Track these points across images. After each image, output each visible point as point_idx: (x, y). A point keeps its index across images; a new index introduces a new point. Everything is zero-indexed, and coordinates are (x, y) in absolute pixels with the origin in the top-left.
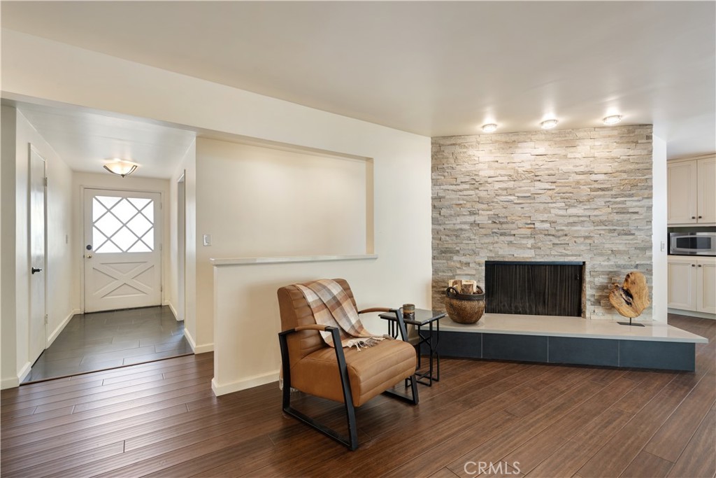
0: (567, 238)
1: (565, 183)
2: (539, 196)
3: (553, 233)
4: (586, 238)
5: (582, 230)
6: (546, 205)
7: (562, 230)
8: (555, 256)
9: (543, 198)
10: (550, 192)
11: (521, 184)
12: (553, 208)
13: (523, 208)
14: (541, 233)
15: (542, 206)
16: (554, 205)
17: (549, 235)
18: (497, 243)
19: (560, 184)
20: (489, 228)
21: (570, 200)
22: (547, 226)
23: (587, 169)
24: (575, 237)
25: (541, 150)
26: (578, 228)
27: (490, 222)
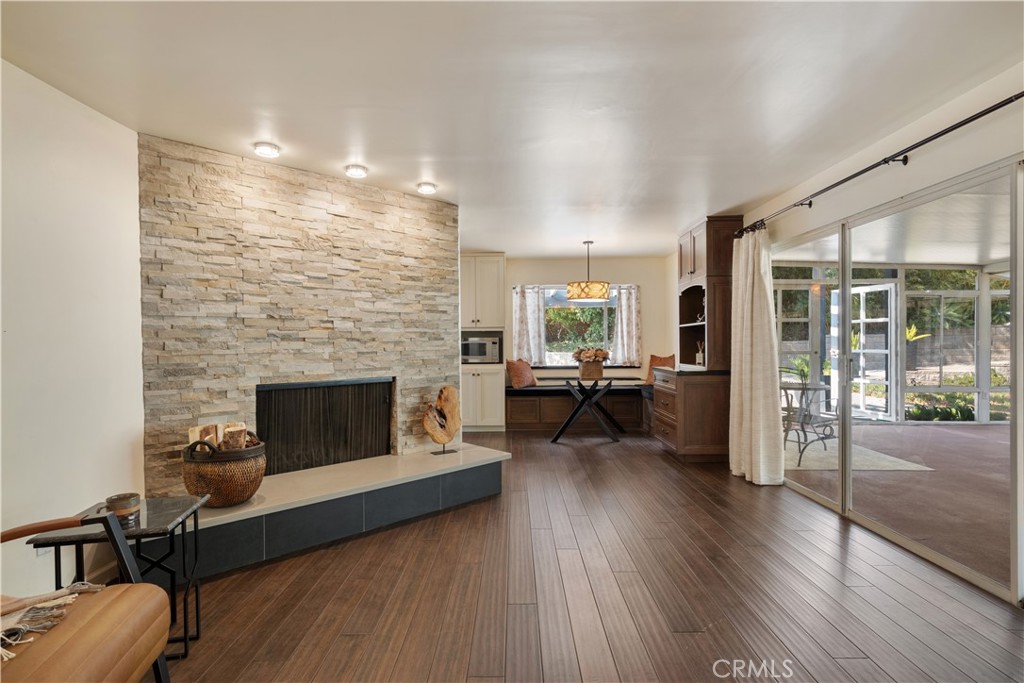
0: (375, 344)
1: (372, 263)
2: (339, 278)
3: (358, 336)
4: (397, 343)
5: (392, 332)
6: (348, 294)
7: (369, 332)
8: (360, 370)
9: (345, 283)
10: (353, 275)
11: (313, 256)
12: (357, 299)
13: (316, 295)
14: (342, 337)
15: (343, 295)
16: (358, 295)
17: (353, 339)
18: (276, 352)
19: (366, 265)
20: (262, 327)
21: (380, 291)
22: (349, 325)
23: (397, 249)
24: (384, 343)
25: (341, 209)
26: (387, 329)
27: (264, 316)
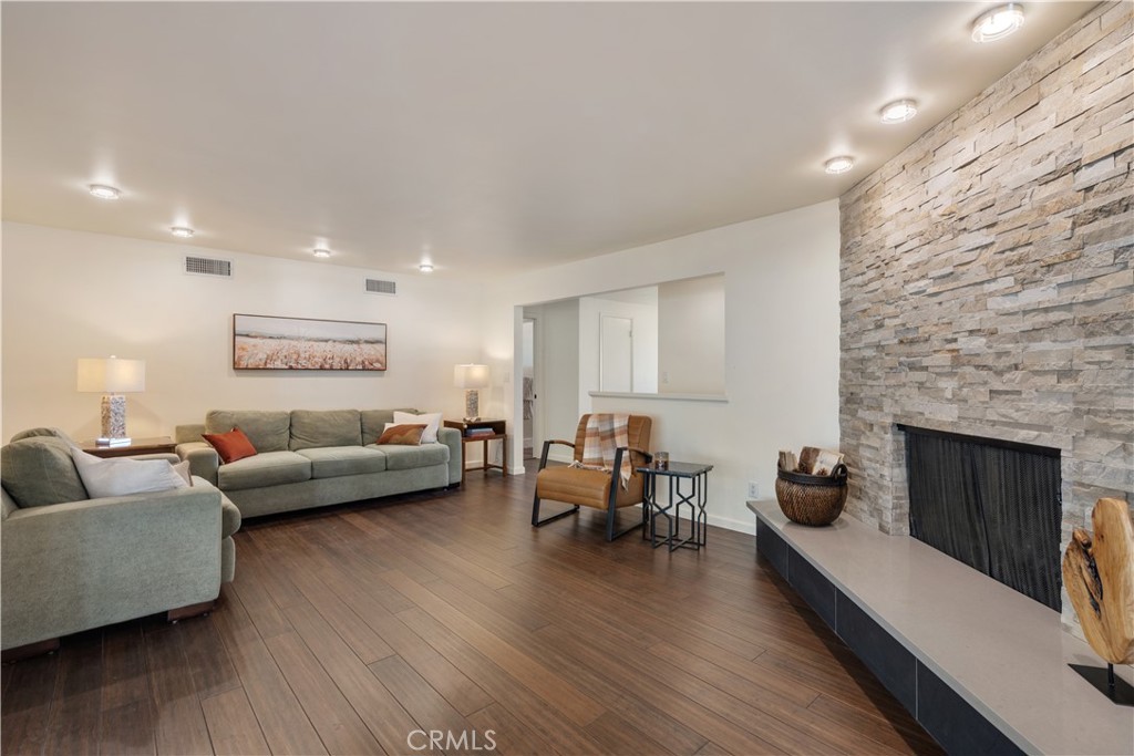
0: (1018, 375)
1: (1015, 218)
2: (964, 268)
3: (990, 362)
4: (1063, 374)
5: (1052, 351)
6: (978, 290)
7: (1007, 353)
8: (994, 423)
9: (976, 272)
10: (988, 254)
11: (940, 248)
12: (991, 294)
13: (940, 303)
14: (969, 363)
15: (972, 293)
16: (992, 287)
17: (984, 367)
19: (1007, 227)
20: (896, 355)
21: (1028, 268)
22: (978, 343)
24: (1036, 373)
26: (1045, 345)
27: (896, 341)
